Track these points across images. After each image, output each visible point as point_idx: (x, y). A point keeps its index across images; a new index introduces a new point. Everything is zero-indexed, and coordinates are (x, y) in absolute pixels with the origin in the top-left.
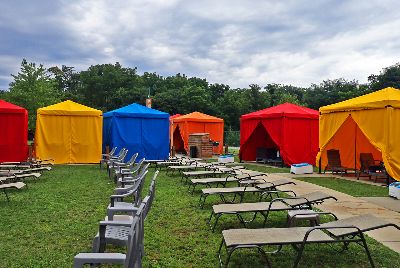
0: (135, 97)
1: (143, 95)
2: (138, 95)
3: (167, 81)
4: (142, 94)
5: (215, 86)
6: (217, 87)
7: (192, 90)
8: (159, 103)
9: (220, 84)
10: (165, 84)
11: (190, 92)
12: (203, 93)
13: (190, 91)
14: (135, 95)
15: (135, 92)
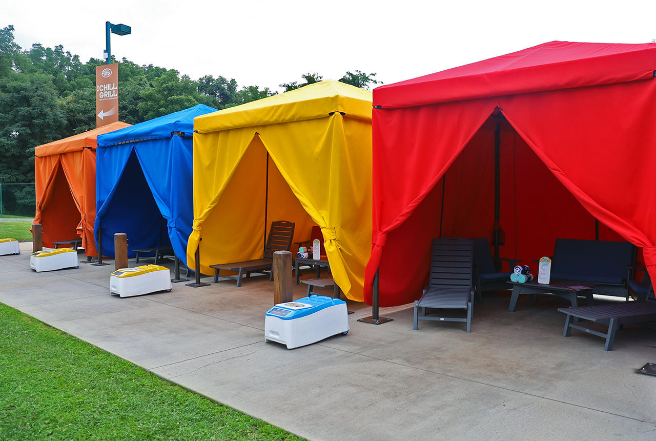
0: (16, 95)
1: (39, 92)
2: (25, 89)
3: (90, 67)
4: (37, 89)
5: (204, 81)
6: (208, 83)
7: (170, 80)
8: (82, 112)
9: (215, 77)
10: (86, 74)
11: (165, 85)
12: (195, 90)
13: (164, 83)
14: (17, 90)
15: (15, 84)
